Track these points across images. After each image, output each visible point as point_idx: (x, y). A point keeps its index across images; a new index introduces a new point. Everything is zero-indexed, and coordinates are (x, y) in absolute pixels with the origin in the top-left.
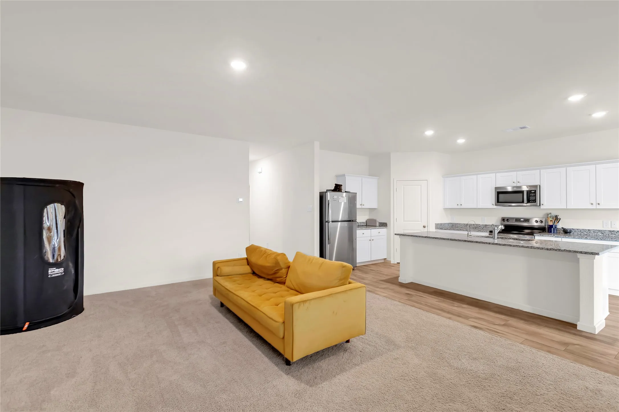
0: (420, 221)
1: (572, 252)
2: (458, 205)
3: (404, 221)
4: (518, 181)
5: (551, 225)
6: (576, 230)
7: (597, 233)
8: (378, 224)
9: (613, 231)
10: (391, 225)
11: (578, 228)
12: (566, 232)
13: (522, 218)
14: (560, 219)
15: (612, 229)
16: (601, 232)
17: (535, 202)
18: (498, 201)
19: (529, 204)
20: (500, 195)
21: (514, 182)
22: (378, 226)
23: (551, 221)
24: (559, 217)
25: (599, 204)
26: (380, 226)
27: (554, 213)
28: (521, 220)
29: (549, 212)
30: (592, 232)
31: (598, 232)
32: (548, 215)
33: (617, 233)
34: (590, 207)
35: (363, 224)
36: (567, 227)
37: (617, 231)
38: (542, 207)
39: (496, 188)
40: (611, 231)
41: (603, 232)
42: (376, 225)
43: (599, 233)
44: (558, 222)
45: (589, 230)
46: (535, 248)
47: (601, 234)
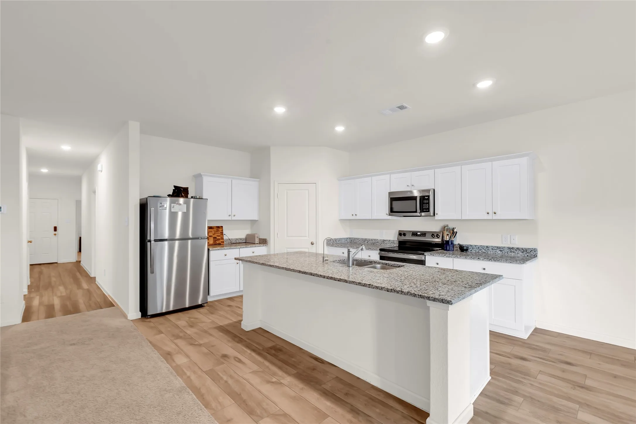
0: (307, 236)
1: (418, 296)
2: (353, 215)
3: (288, 236)
4: (412, 184)
5: (447, 241)
6: (474, 247)
7: (495, 251)
8: (257, 241)
9: (512, 248)
10: (271, 242)
11: (476, 245)
12: (463, 249)
13: (419, 232)
14: (456, 232)
15: (511, 246)
16: (500, 249)
17: (429, 211)
18: (392, 211)
19: (423, 214)
20: (394, 203)
21: (408, 186)
22: (258, 243)
23: (448, 235)
24: (455, 230)
25: (495, 213)
26: (260, 243)
27: (451, 226)
28: (418, 234)
29: (446, 223)
30: (490, 249)
31: (497, 249)
32: (445, 227)
33: (516, 250)
34: (486, 217)
35: (241, 241)
36: (464, 243)
37: (516, 248)
38: (437, 217)
39: (390, 193)
40: (509, 248)
41: (502, 249)
42: (255, 241)
43: (497, 251)
44: (454, 237)
45: (487, 247)
46: (373, 287)
47: (499, 252)
